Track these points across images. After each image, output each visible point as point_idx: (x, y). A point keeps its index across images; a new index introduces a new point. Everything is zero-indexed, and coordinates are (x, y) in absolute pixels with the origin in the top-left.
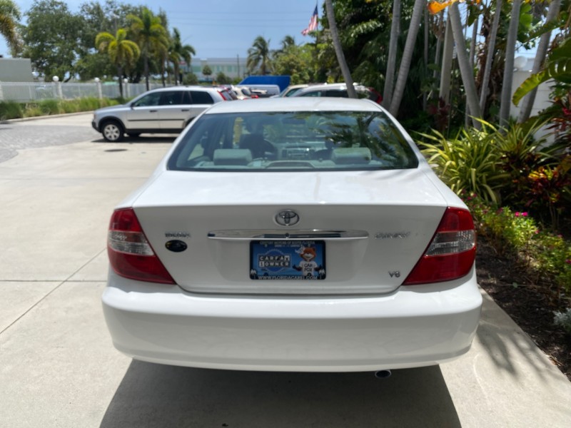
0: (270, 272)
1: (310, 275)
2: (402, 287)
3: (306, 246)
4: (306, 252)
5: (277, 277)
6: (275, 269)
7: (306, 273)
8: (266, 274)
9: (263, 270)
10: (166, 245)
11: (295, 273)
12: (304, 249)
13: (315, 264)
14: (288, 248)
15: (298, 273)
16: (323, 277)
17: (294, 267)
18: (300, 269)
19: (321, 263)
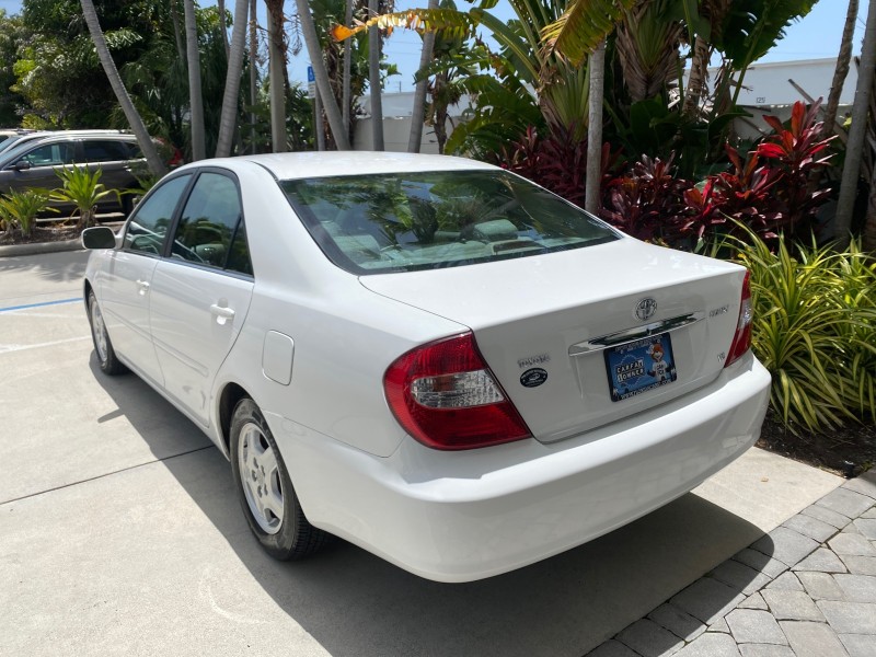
0: (630, 387)
1: (663, 377)
2: (726, 369)
3: (654, 342)
4: (656, 350)
5: (637, 391)
6: (632, 380)
7: (659, 377)
8: (627, 391)
9: (623, 385)
10: (521, 380)
11: (651, 381)
12: (652, 346)
13: (664, 363)
14: (640, 351)
15: (652, 380)
16: (674, 378)
17: (649, 373)
18: (653, 374)
19: (669, 361)
